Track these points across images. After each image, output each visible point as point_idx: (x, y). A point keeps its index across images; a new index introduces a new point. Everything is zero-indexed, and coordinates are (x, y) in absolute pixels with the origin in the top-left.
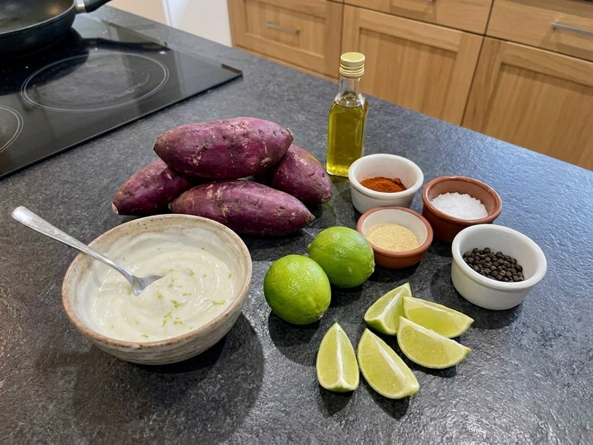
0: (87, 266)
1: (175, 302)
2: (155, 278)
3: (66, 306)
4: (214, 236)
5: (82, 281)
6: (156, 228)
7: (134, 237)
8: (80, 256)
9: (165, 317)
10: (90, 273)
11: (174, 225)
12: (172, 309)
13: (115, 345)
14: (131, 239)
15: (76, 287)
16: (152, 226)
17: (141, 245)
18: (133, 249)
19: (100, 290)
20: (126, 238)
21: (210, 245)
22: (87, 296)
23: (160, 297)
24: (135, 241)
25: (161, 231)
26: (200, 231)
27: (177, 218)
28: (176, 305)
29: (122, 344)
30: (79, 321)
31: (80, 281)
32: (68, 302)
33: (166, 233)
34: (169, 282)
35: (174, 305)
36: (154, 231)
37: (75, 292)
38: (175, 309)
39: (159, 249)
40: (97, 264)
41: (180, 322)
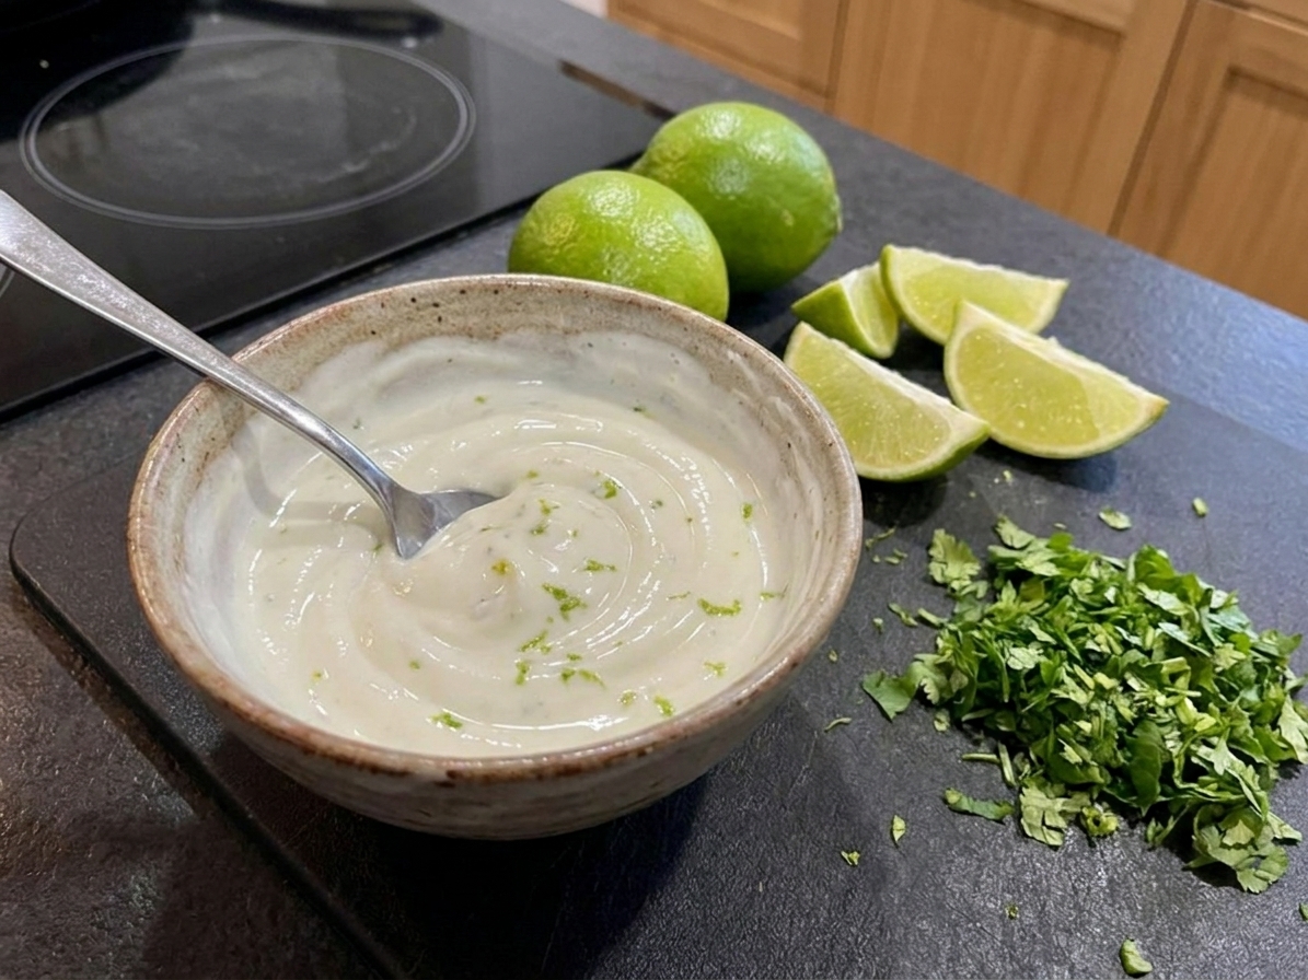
0: (224, 433)
1: (559, 594)
2: (475, 498)
3: (143, 580)
4: (685, 362)
5: (204, 490)
6: (473, 321)
7: (396, 347)
8: (200, 393)
9: (524, 648)
10: (236, 464)
11: (539, 318)
12: (550, 620)
13: (344, 762)
14: (385, 355)
15: (183, 509)
16: (463, 314)
17: (421, 378)
18: (389, 391)
19: (272, 524)
20: (369, 347)
21: (665, 399)
22: (223, 549)
23: (501, 568)
24: (398, 363)
25: (490, 335)
26: (632, 343)
27: (551, 289)
28: (565, 602)
29: (374, 757)
30: (192, 647)
31: (199, 485)
32: (152, 563)
33: (511, 345)
34: (533, 517)
35: (556, 604)
36: (469, 334)
37: (179, 529)
38: (558, 619)
39: (480, 400)
40: (262, 430)
41: (586, 674)
